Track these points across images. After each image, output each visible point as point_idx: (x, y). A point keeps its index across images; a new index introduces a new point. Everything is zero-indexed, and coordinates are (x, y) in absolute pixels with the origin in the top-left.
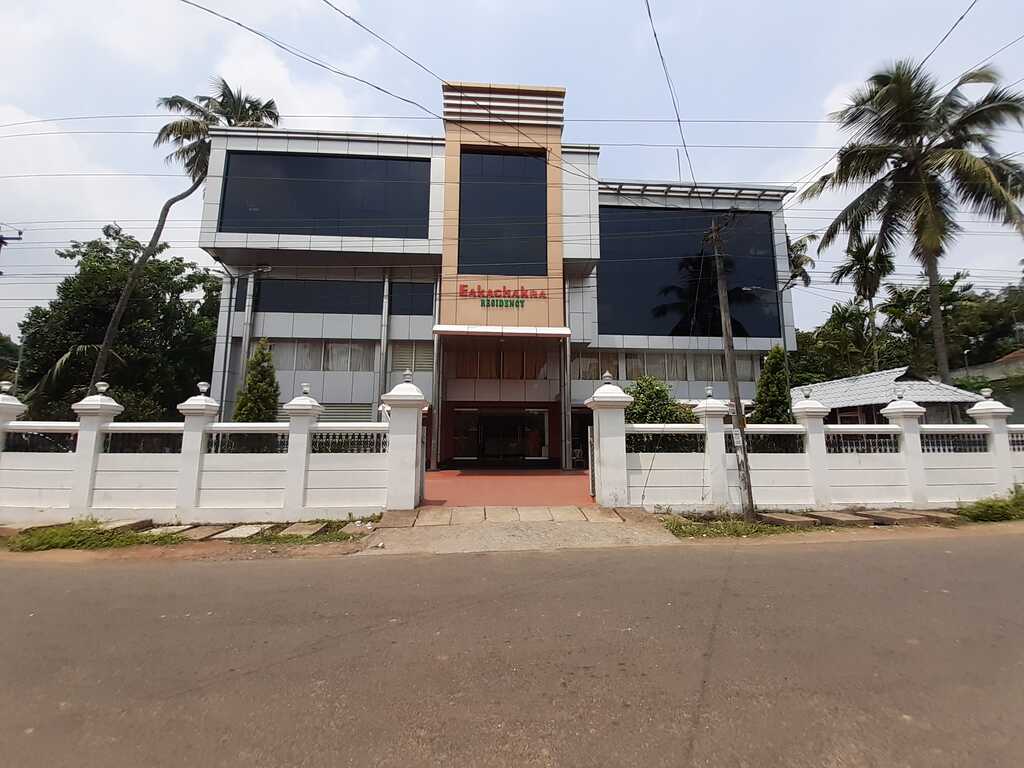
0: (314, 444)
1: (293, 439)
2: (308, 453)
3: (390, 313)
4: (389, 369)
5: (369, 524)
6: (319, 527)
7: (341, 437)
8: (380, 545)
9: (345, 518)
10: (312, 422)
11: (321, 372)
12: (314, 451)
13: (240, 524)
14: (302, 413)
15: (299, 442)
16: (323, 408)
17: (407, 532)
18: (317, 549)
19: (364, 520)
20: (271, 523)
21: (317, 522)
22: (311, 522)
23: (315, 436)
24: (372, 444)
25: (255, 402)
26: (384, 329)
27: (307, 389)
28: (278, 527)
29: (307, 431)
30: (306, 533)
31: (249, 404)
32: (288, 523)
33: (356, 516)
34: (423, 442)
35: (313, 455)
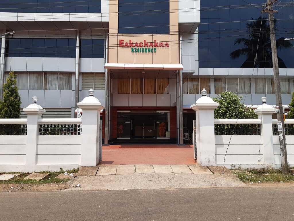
0: (40, 130)
1: (29, 127)
2: (38, 135)
3: (80, 56)
4: (80, 89)
5: (72, 174)
6: (44, 175)
7: (55, 126)
8: (78, 185)
9: (58, 170)
10: (38, 118)
11: (43, 91)
12: (41, 134)
13: (4, 173)
14: (34, 113)
15: (32, 129)
16: (45, 111)
17: (92, 178)
18: (44, 187)
19: (69, 172)
20: (20, 173)
21: (44, 172)
22: (40, 173)
23: (41, 126)
24: (72, 130)
25: (8, 107)
26: (77, 66)
27: (36, 100)
28: (24, 175)
29: (36, 123)
30: (38, 178)
31: (5, 108)
32: (28, 173)
33: (65, 169)
34: (100, 129)
35: (40, 136)
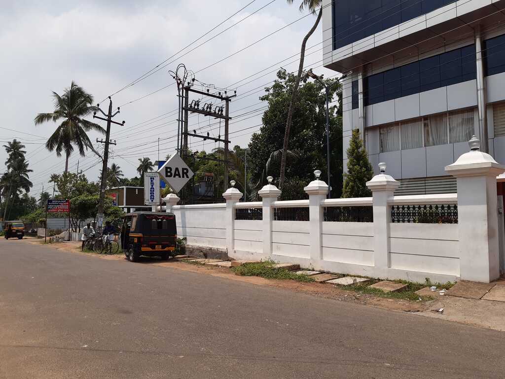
0: (393, 214)
1: (376, 210)
2: (388, 223)
3: (486, 74)
4: (491, 134)
6: (399, 286)
8: (441, 310)
9: (422, 281)
10: (389, 196)
11: (423, 149)
12: (393, 221)
13: (348, 275)
14: (381, 188)
15: (380, 212)
16: (399, 183)
20: (367, 278)
21: (400, 282)
22: (395, 282)
23: (393, 208)
25: (354, 181)
26: (481, 93)
27: (383, 168)
28: (372, 281)
29: (385, 204)
30: (387, 289)
31: (350, 184)
32: (379, 280)
35: (392, 224)
